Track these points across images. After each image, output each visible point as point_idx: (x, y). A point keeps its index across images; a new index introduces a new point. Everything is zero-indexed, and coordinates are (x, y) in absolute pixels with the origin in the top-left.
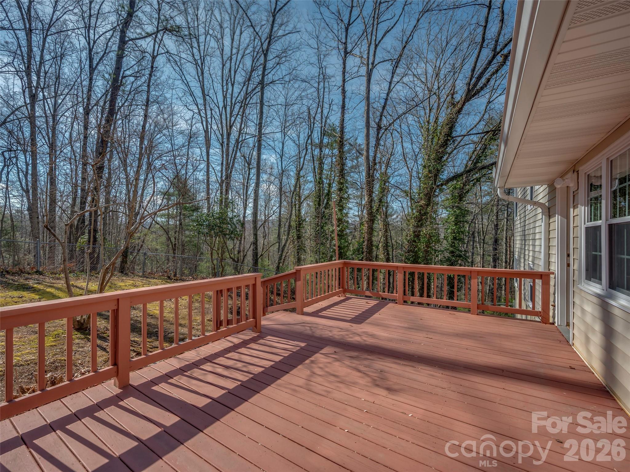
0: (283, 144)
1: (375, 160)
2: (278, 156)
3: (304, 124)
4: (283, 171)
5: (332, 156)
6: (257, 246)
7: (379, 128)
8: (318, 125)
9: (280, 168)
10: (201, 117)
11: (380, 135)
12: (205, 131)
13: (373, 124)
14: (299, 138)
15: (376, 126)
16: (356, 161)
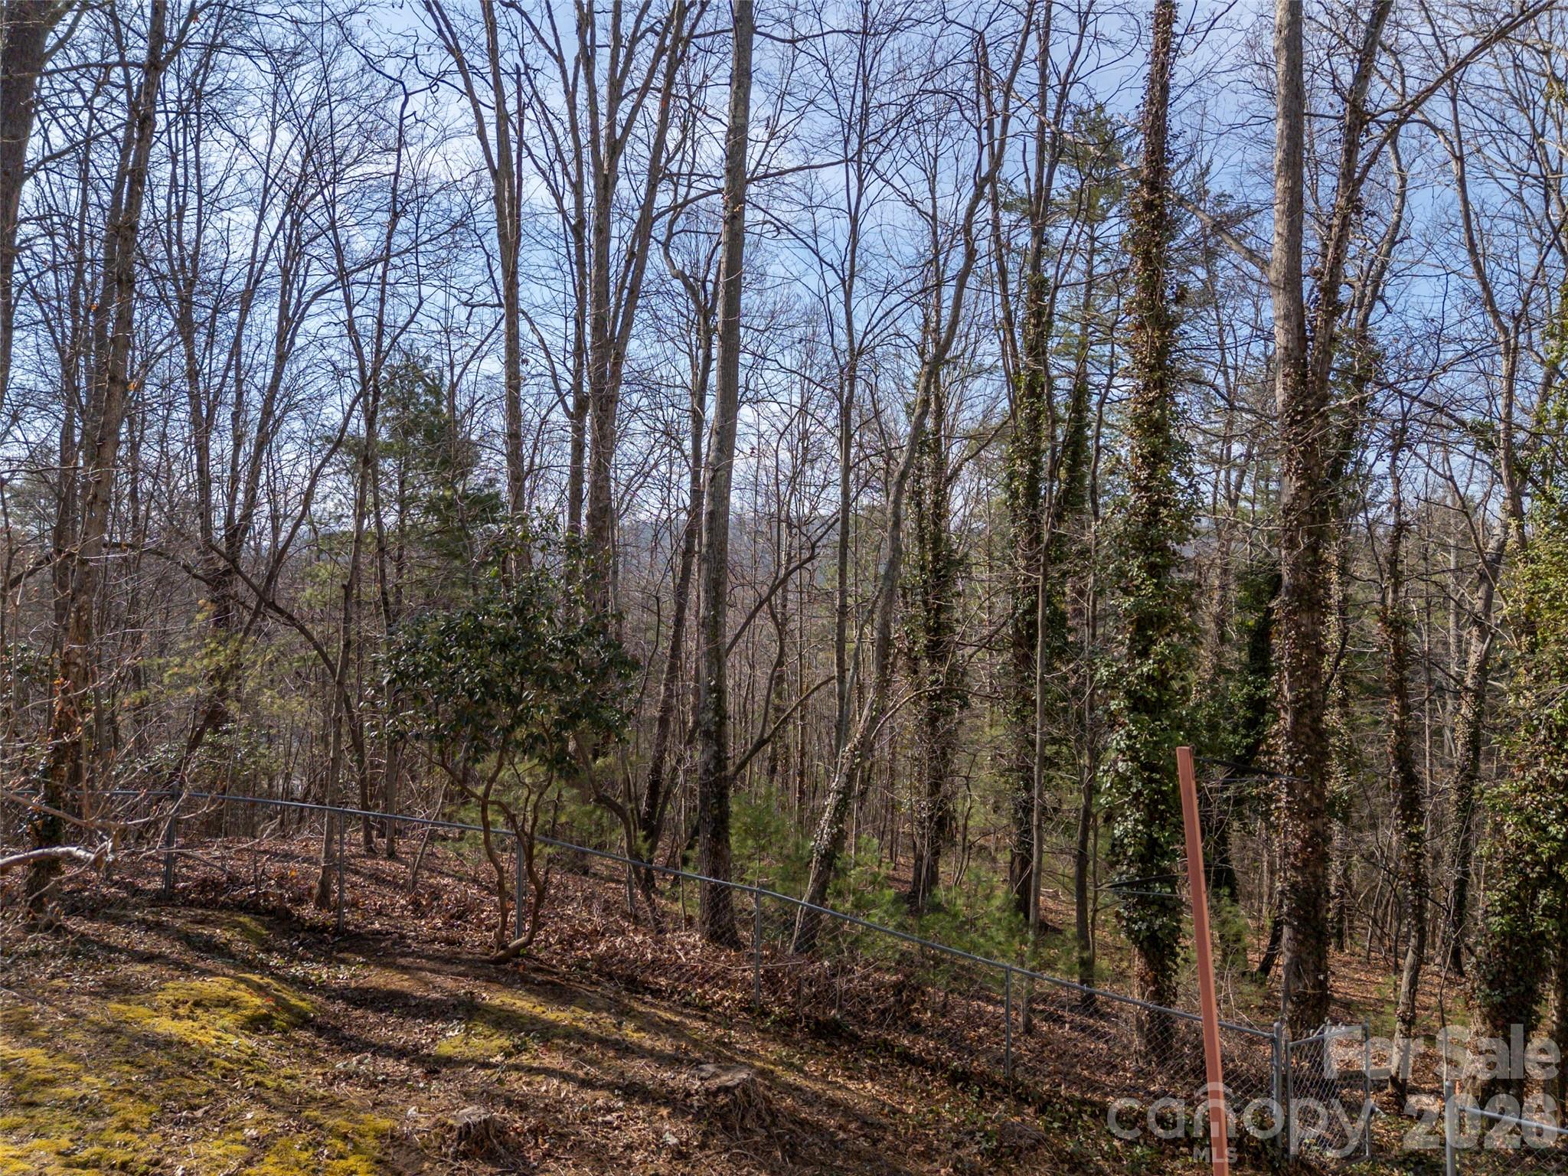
0: (854, 221)
1: (1330, 290)
2: (832, 279)
3: (955, 116)
4: (856, 353)
5: (1093, 252)
6: (722, 746)
7: (1357, 118)
8: (1024, 120)
9: (841, 336)
10: (475, 103)
11: (1362, 155)
12: (495, 174)
13: (1324, 101)
14: (932, 180)
15: (1340, 107)
16: (1201, 273)
